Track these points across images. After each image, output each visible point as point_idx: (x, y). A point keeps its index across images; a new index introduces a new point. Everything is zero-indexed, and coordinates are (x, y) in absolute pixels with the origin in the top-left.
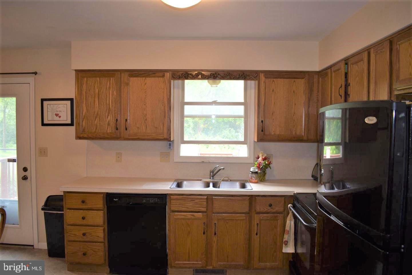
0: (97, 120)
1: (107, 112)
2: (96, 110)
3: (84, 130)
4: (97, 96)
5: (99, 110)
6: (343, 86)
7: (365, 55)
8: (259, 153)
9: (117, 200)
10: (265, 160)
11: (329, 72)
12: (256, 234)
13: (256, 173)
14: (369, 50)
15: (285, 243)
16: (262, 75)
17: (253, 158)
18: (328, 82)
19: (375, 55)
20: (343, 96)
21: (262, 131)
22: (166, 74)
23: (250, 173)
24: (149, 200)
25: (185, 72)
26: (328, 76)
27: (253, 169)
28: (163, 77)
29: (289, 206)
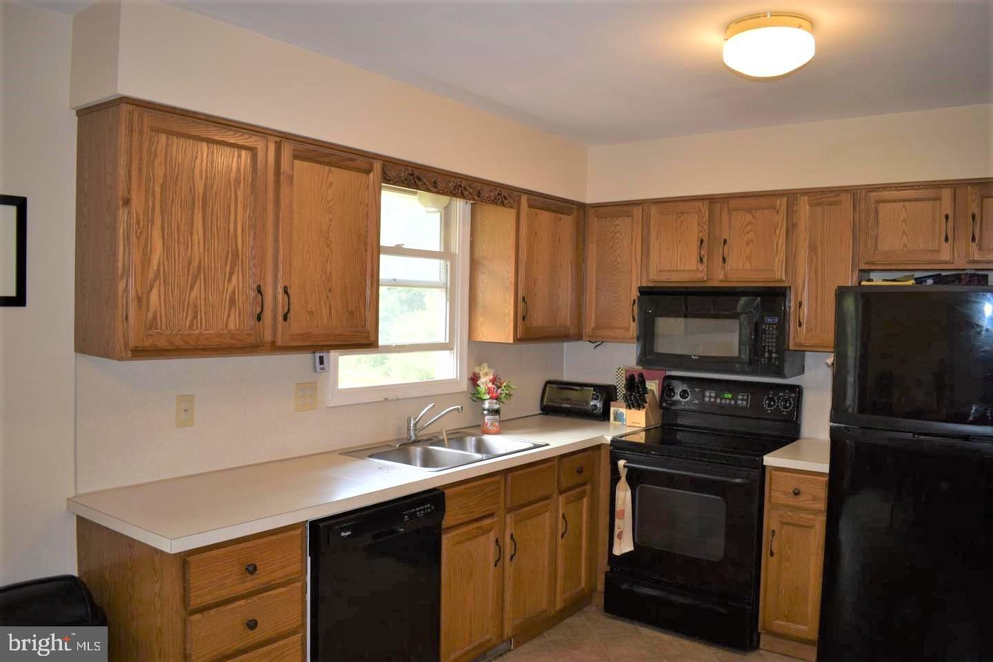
0: (197, 287)
1: (229, 263)
2: (197, 256)
3: (153, 323)
4: (199, 205)
5: (204, 253)
6: (705, 243)
7: (782, 203)
8: (478, 368)
9: (350, 533)
10: (494, 381)
11: (637, 212)
12: (562, 537)
13: (497, 412)
14: (792, 196)
15: (620, 536)
16: (524, 198)
17: (467, 379)
18: (632, 229)
19: (810, 205)
20: (705, 259)
21: (524, 319)
22: (375, 165)
23: (485, 412)
24: (416, 512)
25: (410, 168)
26: (631, 218)
27: (489, 403)
28: (368, 171)
29: (621, 463)
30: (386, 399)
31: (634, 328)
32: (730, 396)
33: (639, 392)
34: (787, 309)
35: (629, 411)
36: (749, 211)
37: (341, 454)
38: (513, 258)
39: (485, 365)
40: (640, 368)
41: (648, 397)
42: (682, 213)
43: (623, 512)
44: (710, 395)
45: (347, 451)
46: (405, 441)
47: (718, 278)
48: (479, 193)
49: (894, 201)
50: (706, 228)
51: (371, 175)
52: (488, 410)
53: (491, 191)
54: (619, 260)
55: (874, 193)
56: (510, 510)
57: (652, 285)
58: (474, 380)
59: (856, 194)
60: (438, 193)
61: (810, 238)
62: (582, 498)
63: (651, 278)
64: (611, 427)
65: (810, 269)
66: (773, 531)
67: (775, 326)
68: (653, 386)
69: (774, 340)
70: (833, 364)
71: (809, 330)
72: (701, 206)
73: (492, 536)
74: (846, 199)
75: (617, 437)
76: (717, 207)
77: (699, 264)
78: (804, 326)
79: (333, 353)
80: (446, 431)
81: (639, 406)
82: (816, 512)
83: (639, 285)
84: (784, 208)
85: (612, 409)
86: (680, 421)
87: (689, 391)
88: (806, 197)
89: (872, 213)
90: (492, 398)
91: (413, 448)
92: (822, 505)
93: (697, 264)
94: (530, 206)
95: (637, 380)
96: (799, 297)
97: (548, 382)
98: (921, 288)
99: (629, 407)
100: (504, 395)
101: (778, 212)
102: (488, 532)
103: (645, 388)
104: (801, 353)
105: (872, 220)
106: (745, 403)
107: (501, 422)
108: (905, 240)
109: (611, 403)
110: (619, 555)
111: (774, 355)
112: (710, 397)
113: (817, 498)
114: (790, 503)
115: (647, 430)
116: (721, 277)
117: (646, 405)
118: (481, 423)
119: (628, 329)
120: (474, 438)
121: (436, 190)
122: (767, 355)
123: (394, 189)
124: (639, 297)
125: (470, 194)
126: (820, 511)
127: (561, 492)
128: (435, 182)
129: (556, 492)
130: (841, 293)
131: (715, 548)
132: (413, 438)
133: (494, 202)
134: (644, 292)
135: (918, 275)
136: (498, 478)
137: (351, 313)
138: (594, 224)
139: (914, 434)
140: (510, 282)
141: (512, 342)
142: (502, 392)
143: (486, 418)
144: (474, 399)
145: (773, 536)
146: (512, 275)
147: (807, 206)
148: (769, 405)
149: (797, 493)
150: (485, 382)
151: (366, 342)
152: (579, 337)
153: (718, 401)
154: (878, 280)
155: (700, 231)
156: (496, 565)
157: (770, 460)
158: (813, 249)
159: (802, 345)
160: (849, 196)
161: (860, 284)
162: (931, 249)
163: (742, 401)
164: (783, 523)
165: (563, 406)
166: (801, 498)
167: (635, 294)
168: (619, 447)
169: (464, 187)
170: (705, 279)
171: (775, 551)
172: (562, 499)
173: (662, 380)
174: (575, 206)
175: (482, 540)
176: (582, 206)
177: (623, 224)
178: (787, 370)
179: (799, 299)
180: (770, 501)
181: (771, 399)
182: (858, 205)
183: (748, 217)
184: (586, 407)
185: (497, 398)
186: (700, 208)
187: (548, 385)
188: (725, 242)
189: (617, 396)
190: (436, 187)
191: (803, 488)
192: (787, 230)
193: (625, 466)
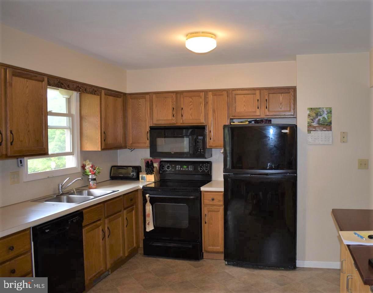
6: (175, 109)
7: (202, 94)
8: (85, 162)
9: (49, 230)
10: (92, 167)
11: (147, 97)
12: (126, 227)
13: (94, 179)
14: (206, 92)
15: (148, 224)
16: (103, 92)
17: (80, 167)
18: (146, 104)
19: (213, 96)
20: (175, 115)
21: (104, 141)
22: (45, 78)
23: (90, 180)
24: (73, 220)
25: (59, 79)
26: (145, 99)
27: (91, 176)
28: (42, 81)
29: (147, 195)
30: (48, 177)
31: (148, 142)
32: (186, 167)
33: (151, 168)
34: (206, 134)
35: (147, 175)
36: (191, 97)
37: (31, 202)
38: (99, 116)
39: (88, 160)
40: (151, 158)
41: (155, 169)
42: (166, 98)
43: (149, 214)
44: (178, 167)
45: (34, 200)
46: (58, 194)
47: (180, 122)
48: (86, 89)
49: (241, 94)
50: (175, 103)
51: (44, 82)
52: (91, 179)
53: (90, 89)
54: (141, 116)
55: (235, 92)
56: (106, 218)
57: (154, 125)
58: (83, 167)
59: (229, 92)
60: (70, 90)
61: (213, 107)
62: (132, 211)
63: (154, 122)
64: (140, 182)
65: (213, 119)
66: (206, 214)
67: (202, 140)
68: (156, 165)
69: (202, 145)
70: (223, 152)
71: (214, 141)
72: (173, 95)
73: (101, 228)
74: (225, 93)
75: (144, 186)
76: (179, 95)
77: (173, 117)
78: (212, 139)
79: (25, 158)
80: (75, 189)
81: (151, 173)
82: (220, 206)
83: (149, 126)
84: (203, 97)
85: (140, 176)
86: (167, 178)
87: (170, 166)
88: (211, 93)
89: (234, 99)
90: (92, 174)
91: (62, 197)
92: (222, 203)
93: (172, 117)
94: (105, 95)
95: (150, 163)
96: (210, 129)
97: (112, 167)
98: (250, 125)
99: (147, 174)
100: (97, 172)
101: (201, 99)
102: (99, 227)
103: (153, 166)
104: (211, 149)
105: (234, 101)
106: (191, 169)
107: (97, 183)
108: (245, 108)
109: (140, 173)
110: (149, 231)
111: (202, 150)
112: (178, 168)
113: (220, 201)
114: (211, 203)
115: (155, 182)
116: (181, 122)
117: (154, 173)
118: (88, 185)
119: (145, 143)
120: (86, 191)
121: (69, 89)
122: (199, 151)
123: (52, 88)
124: (150, 130)
125: (82, 90)
126: (222, 205)
127: (125, 209)
128: (68, 85)
129: (123, 209)
130: (225, 127)
131: (185, 224)
132: (61, 193)
133: (91, 93)
134: (152, 128)
135: (249, 120)
136: (101, 205)
137: (38, 141)
138: (130, 101)
139: (251, 174)
140: (98, 126)
141: (100, 150)
142: (96, 171)
143: (91, 182)
144: (84, 175)
145: (206, 216)
146: (99, 123)
147: (212, 96)
148: (201, 169)
149: (213, 200)
150: (88, 168)
151: (44, 153)
152: (125, 147)
153: (182, 169)
154: (236, 122)
155: (173, 105)
156: (103, 240)
157: (203, 189)
158: (214, 111)
159: (211, 146)
160: (226, 92)
161: (230, 124)
162: (253, 111)
163: (191, 168)
164: (209, 211)
165: (120, 175)
166: (214, 201)
167: (148, 129)
168: (146, 190)
169: (80, 87)
170: (175, 123)
171: (206, 222)
172: (125, 212)
173: (159, 163)
174: (122, 94)
175: (97, 229)
176: (125, 94)
177: (142, 101)
178: (206, 155)
179: (210, 130)
180: (204, 204)
181: (201, 167)
182: (229, 96)
183: (191, 100)
184: (129, 176)
185: (94, 174)
186: (172, 96)
187: (113, 168)
188: (182, 109)
189: (141, 170)
190: (68, 87)
191: (215, 198)
192: (205, 105)
193: (149, 197)
